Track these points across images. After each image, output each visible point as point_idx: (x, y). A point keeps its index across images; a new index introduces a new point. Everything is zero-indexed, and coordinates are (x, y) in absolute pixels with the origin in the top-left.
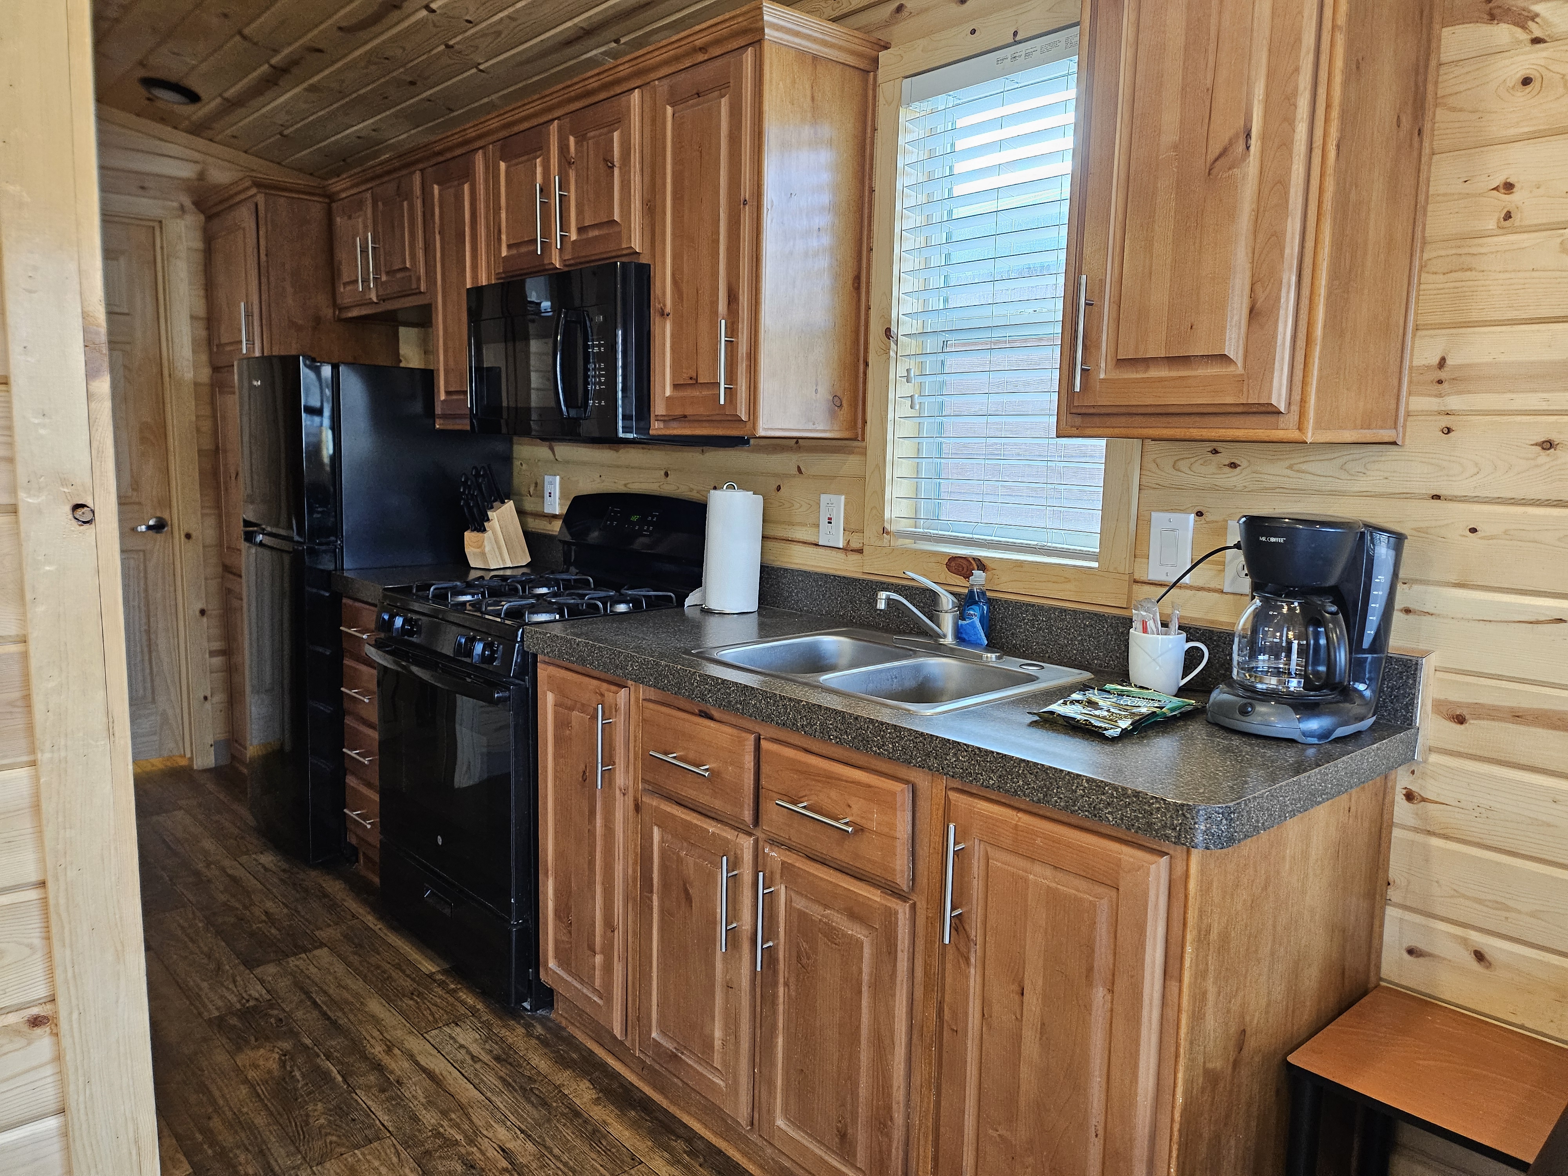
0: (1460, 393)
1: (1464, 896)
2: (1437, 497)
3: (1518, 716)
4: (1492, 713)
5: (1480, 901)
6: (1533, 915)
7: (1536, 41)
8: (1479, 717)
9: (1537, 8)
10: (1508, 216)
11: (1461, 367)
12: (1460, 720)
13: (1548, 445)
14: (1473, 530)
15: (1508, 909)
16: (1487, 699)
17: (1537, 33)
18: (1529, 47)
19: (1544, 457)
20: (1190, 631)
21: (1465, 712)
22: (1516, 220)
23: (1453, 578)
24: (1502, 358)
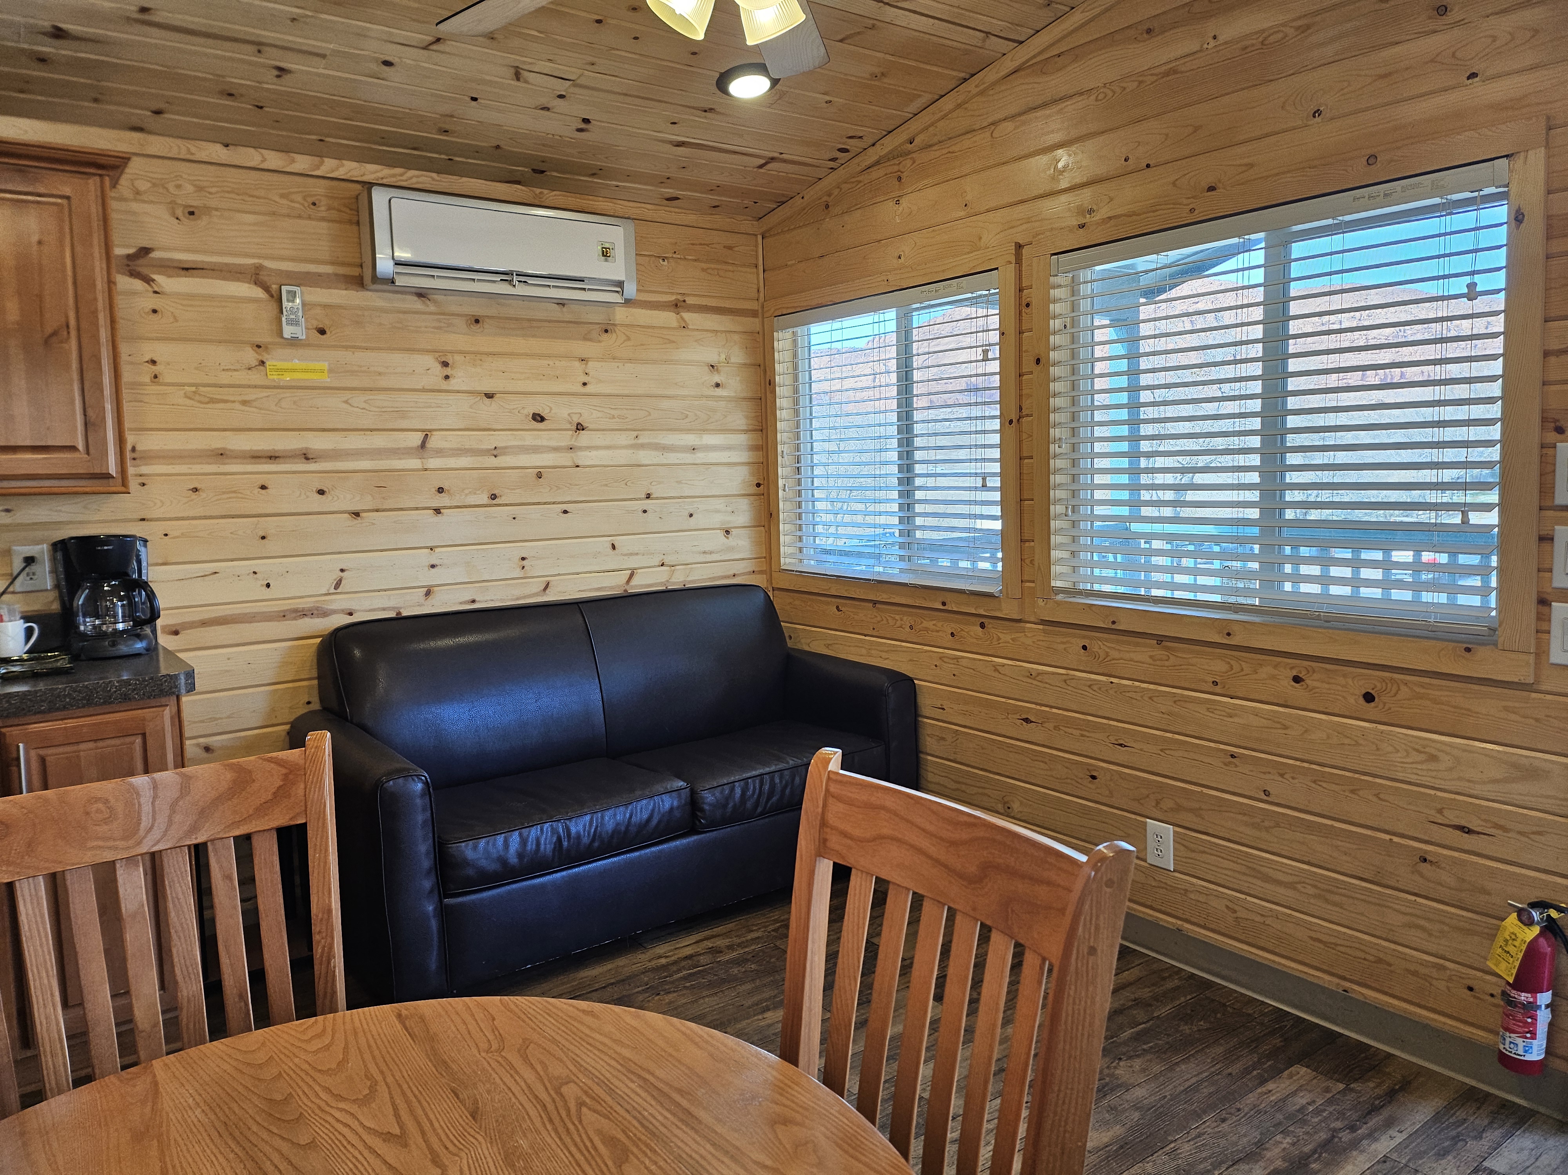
0: (146, 464)
1: (195, 722)
2: (143, 520)
3: (204, 623)
4: (192, 625)
5: (202, 722)
6: (229, 717)
7: (156, 292)
8: (185, 629)
9: (154, 277)
10: (156, 377)
11: (145, 451)
12: (176, 633)
13: (195, 490)
14: (166, 535)
15: (216, 719)
16: (188, 619)
17: (156, 289)
18: (152, 295)
19: (194, 496)
20: (26, 618)
21: (178, 628)
22: (160, 379)
23: (160, 561)
24: (166, 447)
